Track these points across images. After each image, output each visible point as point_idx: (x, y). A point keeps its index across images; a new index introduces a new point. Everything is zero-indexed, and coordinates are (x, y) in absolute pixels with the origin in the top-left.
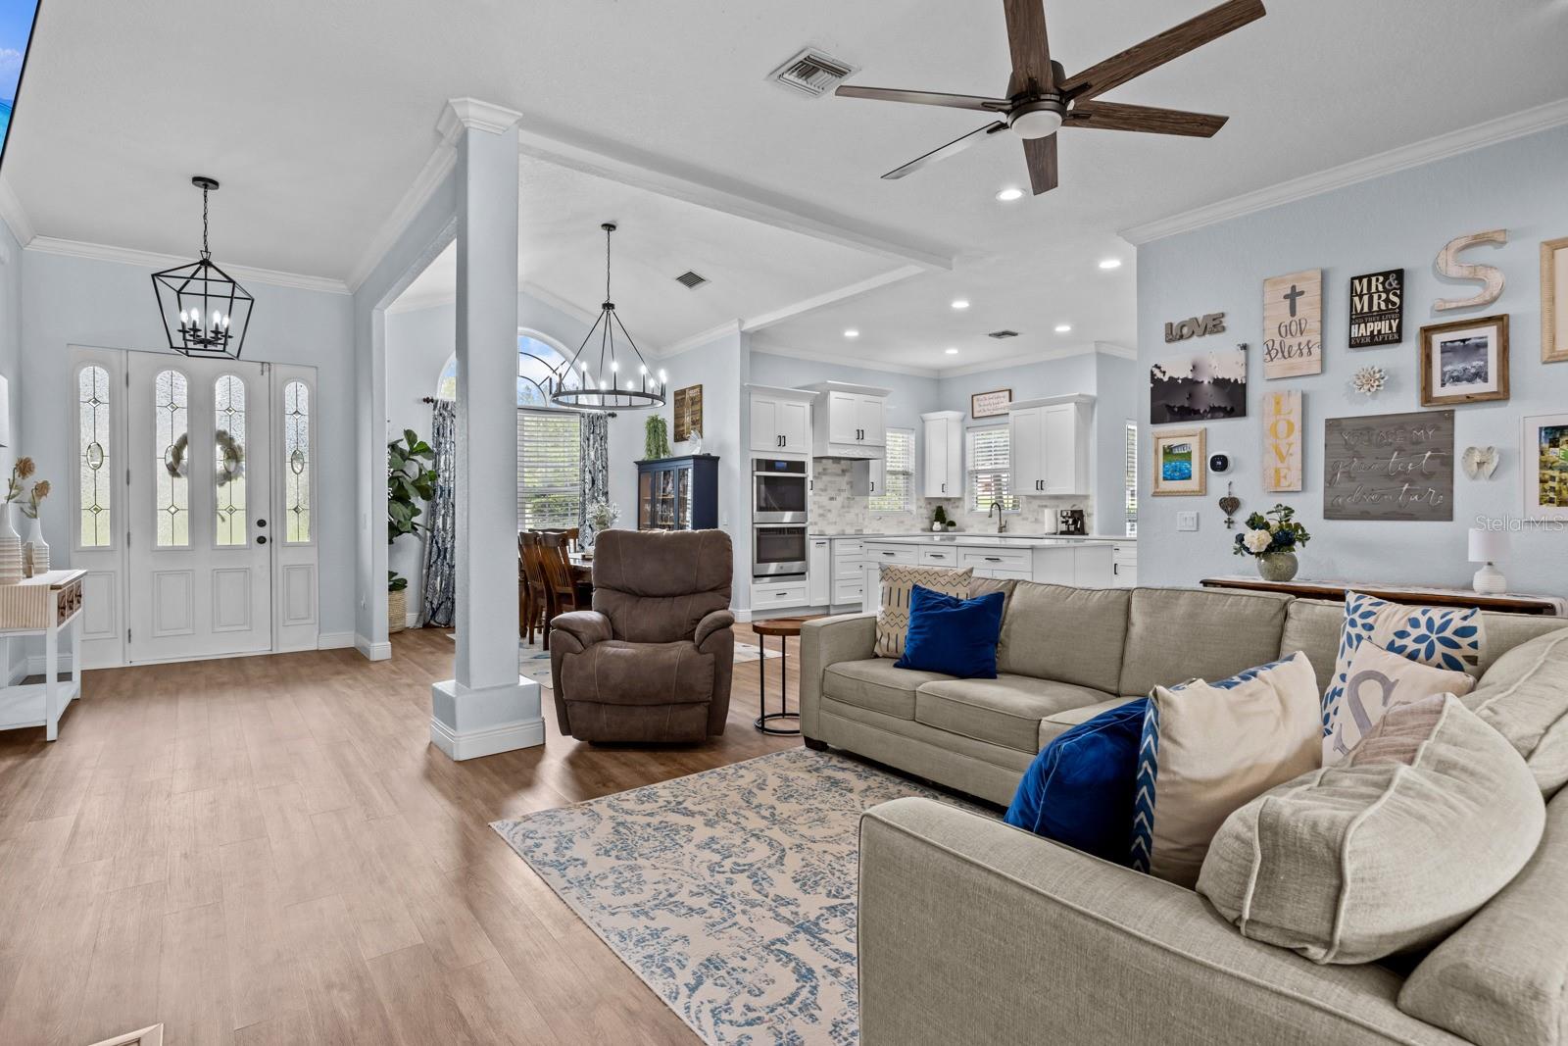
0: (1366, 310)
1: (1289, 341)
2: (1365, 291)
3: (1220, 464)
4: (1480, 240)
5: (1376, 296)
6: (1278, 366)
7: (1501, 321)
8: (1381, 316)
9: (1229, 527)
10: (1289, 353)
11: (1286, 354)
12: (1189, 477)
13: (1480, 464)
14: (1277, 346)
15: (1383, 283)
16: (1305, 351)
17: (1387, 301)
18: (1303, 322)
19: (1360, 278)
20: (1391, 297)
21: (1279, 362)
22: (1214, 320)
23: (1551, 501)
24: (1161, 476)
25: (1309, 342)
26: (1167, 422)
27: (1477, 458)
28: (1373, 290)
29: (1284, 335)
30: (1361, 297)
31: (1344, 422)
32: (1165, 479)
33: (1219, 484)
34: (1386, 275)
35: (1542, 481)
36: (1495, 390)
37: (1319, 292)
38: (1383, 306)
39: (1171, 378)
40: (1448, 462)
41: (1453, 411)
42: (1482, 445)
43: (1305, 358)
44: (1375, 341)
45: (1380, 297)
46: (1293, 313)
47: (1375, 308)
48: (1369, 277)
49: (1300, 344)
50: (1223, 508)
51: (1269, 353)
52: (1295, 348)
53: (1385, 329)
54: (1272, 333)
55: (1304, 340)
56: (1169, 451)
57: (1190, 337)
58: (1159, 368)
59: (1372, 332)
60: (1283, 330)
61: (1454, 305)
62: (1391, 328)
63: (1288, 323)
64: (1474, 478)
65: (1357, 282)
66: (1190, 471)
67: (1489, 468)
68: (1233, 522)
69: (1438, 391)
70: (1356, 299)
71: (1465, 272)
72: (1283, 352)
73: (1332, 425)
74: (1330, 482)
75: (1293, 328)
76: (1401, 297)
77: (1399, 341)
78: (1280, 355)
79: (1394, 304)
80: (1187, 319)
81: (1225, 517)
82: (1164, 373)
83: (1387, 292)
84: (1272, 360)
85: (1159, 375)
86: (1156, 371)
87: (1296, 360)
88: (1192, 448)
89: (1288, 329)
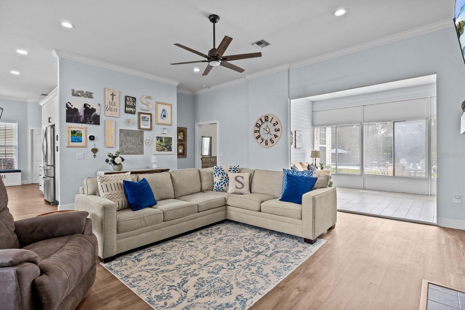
0: (129, 105)
1: (111, 107)
2: (129, 100)
3: (92, 138)
4: (148, 97)
5: (131, 102)
6: (108, 113)
7: (151, 114)
8: (132, 107)
9: (95, 157)
10: (112, 110)
11: (111, 110)
12: (81, 142)
13: (148, 143)
14: (109, 107)
15: (132, 99)
16: (116, 111)
17: (133, 104)
18: (115, 103)
19: (128, 97)
20: (134, 103)
21: (109, 111)
22: (90, 94)
23: (157, 150)
24: (70, 140)
25: (116, 108)
26: (73, 122)
27: (148, 142)
28: (130, 100)
29: (110, 105)
30: (128, 101)
31: (124, 131)
32: (72, 142)
33: (91, 145)
34: (133, 98)
35: (156, 147)
36: (150, 128)
37: (119, 96)
38: (132, 105)
39: (74, 108)
40: (143, 142)
41: (143, 131)
42: (148, 139)
43: (115, 112)
44: (130, 112)
45: (132, 103)
46: (113, 100)
47: (131, 105)
48: (130, 97)
49: (114, 108)
50: (92, 151)
51: (106, 108)
52: (113, 109)
53: (133, 111)
54: (107, 103)
55: (115, 107)
56: (74, 132)
57: (81, 96)
58: (70, 103)
59: (130, 110)
60: (110, 103)
61: (144, 109)
62: (134, 110)
63: (111, 102)
64: (147, 146)
65: (127, 97)
66: (82, 140)
67: (149, 144)
68: (95, 156)
69: (141, 127)
70: (127, 101)
71: (146, 103)
72: (110, 110)
73: (121, 131)
74: (121, 145)
75: (113, 104)
76: (135, 104)
77: (135, 114)
78: (109, 110)
79: (134, 105)
80: (80, 90)
81: (93, 154)
82: (72, 106)
83: (133, 102)
84: (107, 111)
85: (70, 106)
86: (69, 104)
87: (113, 112)
88: (82, 132)
89: (112, 104)
